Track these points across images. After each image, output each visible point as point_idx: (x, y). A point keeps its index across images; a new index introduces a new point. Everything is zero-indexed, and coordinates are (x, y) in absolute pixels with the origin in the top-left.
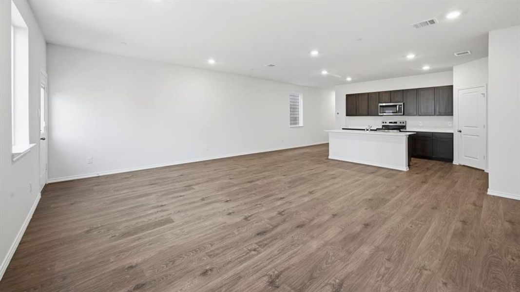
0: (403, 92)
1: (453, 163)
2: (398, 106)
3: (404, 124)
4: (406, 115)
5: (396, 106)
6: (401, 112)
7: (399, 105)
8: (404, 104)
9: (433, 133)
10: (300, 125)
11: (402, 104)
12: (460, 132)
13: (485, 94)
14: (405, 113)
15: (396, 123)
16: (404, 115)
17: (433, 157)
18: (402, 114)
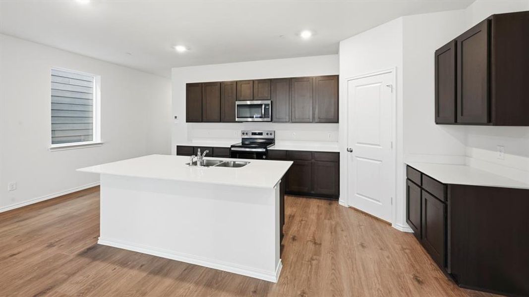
0: (271, 82)
1: (340, 203)
2: (263, 107)
3: (272, 137)
4: (275, 122)
5: (260, 105)
6: (269, 117)
7: (266, 105)
8: (272, 102)
9: (312, 153)
10: (94, 142)
11: (269, 102)
12: (351, 151)
13: (394, 87)
14: (274, 119)
15: (261, 134)
16: (271, 121)
17: (313, 192)
18: (270, 119)
